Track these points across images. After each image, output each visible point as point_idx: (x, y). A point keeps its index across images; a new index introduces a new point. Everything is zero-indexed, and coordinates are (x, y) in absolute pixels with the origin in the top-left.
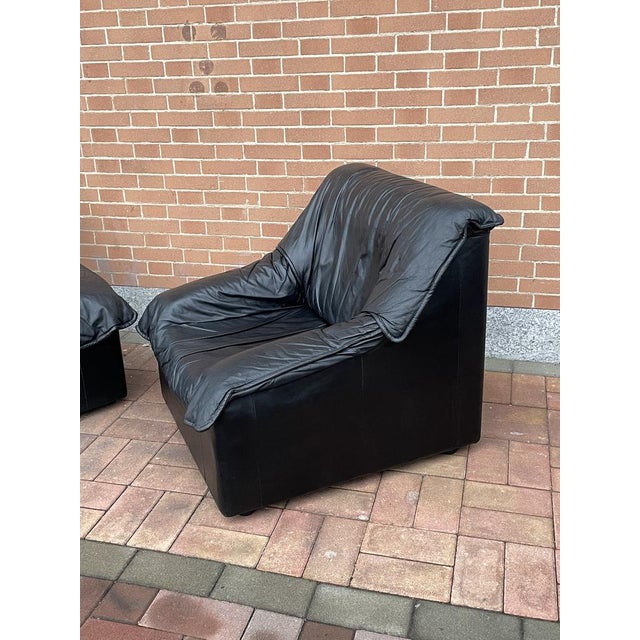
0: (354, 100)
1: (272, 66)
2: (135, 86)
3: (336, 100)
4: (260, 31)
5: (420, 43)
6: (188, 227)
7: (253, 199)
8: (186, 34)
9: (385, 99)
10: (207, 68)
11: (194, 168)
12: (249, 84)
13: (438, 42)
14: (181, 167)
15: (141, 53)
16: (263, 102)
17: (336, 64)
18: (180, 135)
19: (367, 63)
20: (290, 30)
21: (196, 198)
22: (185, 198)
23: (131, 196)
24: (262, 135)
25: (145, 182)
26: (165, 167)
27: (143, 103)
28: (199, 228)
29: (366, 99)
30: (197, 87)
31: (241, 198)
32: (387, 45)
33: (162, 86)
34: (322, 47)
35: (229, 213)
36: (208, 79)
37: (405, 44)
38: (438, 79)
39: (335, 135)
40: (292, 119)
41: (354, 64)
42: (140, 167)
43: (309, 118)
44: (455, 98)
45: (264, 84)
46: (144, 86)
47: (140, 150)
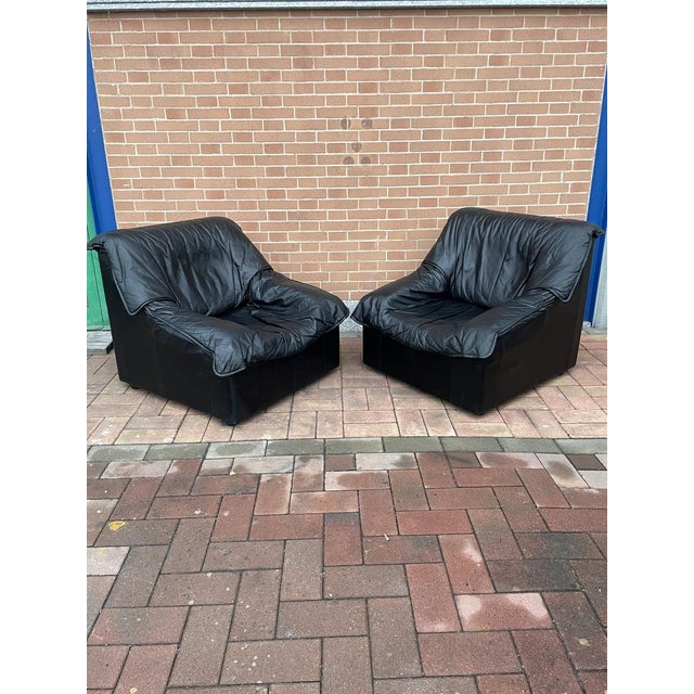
0: (455, 169)
1: (403, 147)
2: (303, 160)
3: (443, 169)
4: (395, 124)
5: (499, 134)
6: (334, 257)
7: (382, 235)
8: (344, 124)
9: (475, 168)
10: (357, 147)
11: (342, 215)
12: (385, 159)
13: (510, 133)
14: (332, 215)
15: (310, 137)
16: (394, 170)
17: (445, 146)
18: (334, 194)
19: (465, 146)
20: (416, 123)
21: (342, 236)
22: (333, 237)
23: (293, 237)
24: (392, 193)
25: (305, 226)
26: (321, 215)
27: (308, 171)
28: (343, 257)
29: (463, 168)
30: (349, 160)
31: (373, 235)
32: (478, 134)
33: (322, 160)
34: (437, 134)
35: (364, 246)
36: (357, 155)
37: (489, 133)
38: (509, 156)
39: (441, 191)
40: (413, 181)
41: (456, 146)
42: (302, 216)
43: (425, 180)
44: (518, 167)
45: (396, 159)
46: (310, 160)
47: (303, 205)
